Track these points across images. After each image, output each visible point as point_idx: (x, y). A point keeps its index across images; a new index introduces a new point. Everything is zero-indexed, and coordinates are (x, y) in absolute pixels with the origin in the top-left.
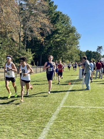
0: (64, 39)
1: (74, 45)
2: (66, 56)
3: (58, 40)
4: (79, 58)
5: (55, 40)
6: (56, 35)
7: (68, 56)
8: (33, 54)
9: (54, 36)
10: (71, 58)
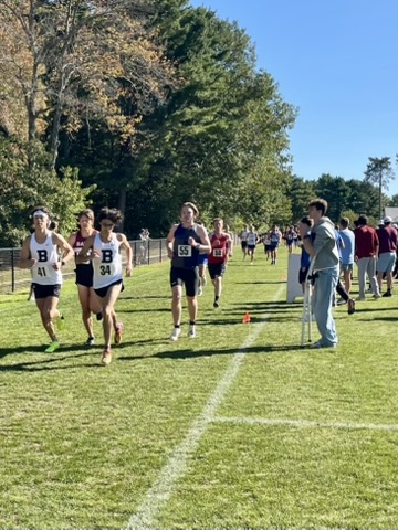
0: (224, 125)
1: (264, 151)
2: (231, 201)
3: (197, 129)
4: (289, 206)
5: (185, 130)
6: (188, 111)
7: (240, 198)
8: (88, 191)
9: (178, 112)
10: (250, 208)
